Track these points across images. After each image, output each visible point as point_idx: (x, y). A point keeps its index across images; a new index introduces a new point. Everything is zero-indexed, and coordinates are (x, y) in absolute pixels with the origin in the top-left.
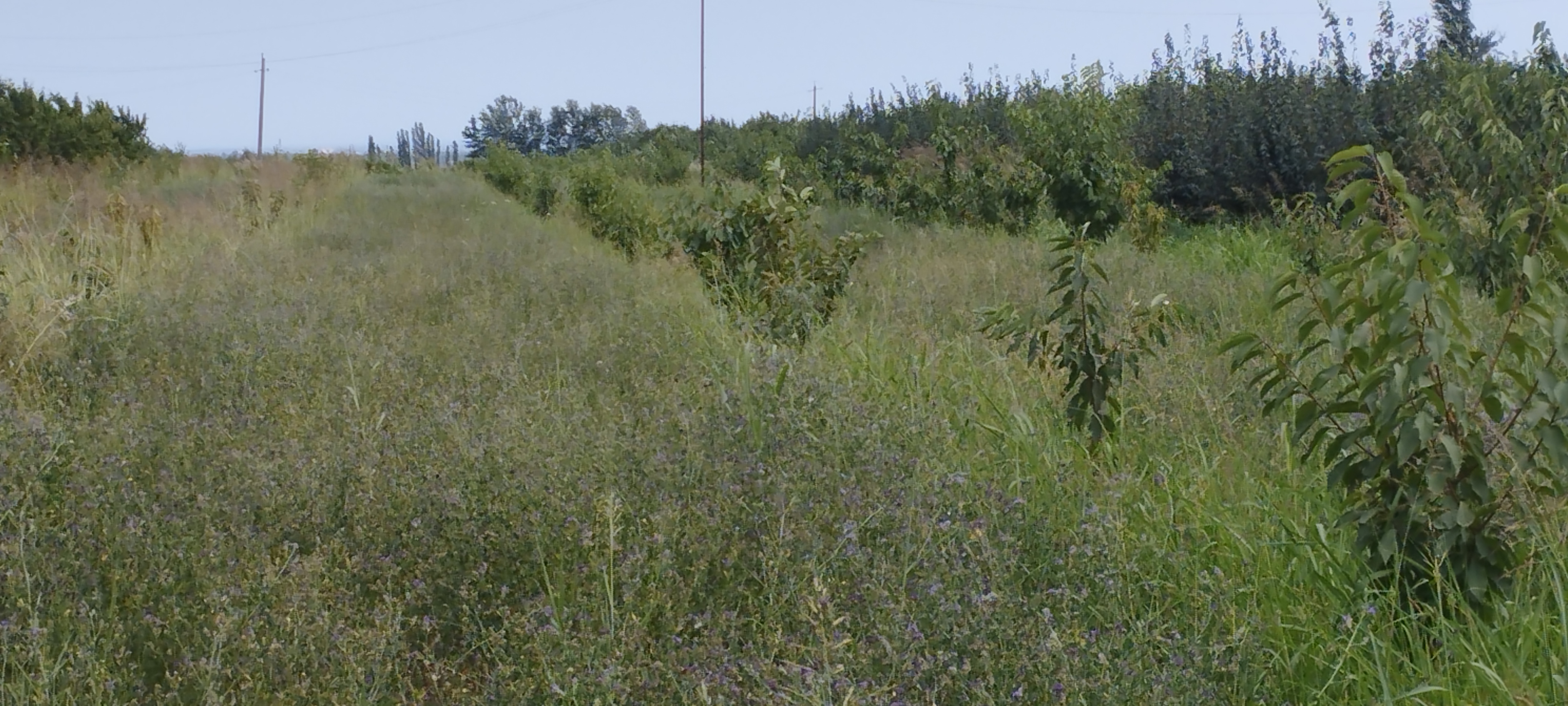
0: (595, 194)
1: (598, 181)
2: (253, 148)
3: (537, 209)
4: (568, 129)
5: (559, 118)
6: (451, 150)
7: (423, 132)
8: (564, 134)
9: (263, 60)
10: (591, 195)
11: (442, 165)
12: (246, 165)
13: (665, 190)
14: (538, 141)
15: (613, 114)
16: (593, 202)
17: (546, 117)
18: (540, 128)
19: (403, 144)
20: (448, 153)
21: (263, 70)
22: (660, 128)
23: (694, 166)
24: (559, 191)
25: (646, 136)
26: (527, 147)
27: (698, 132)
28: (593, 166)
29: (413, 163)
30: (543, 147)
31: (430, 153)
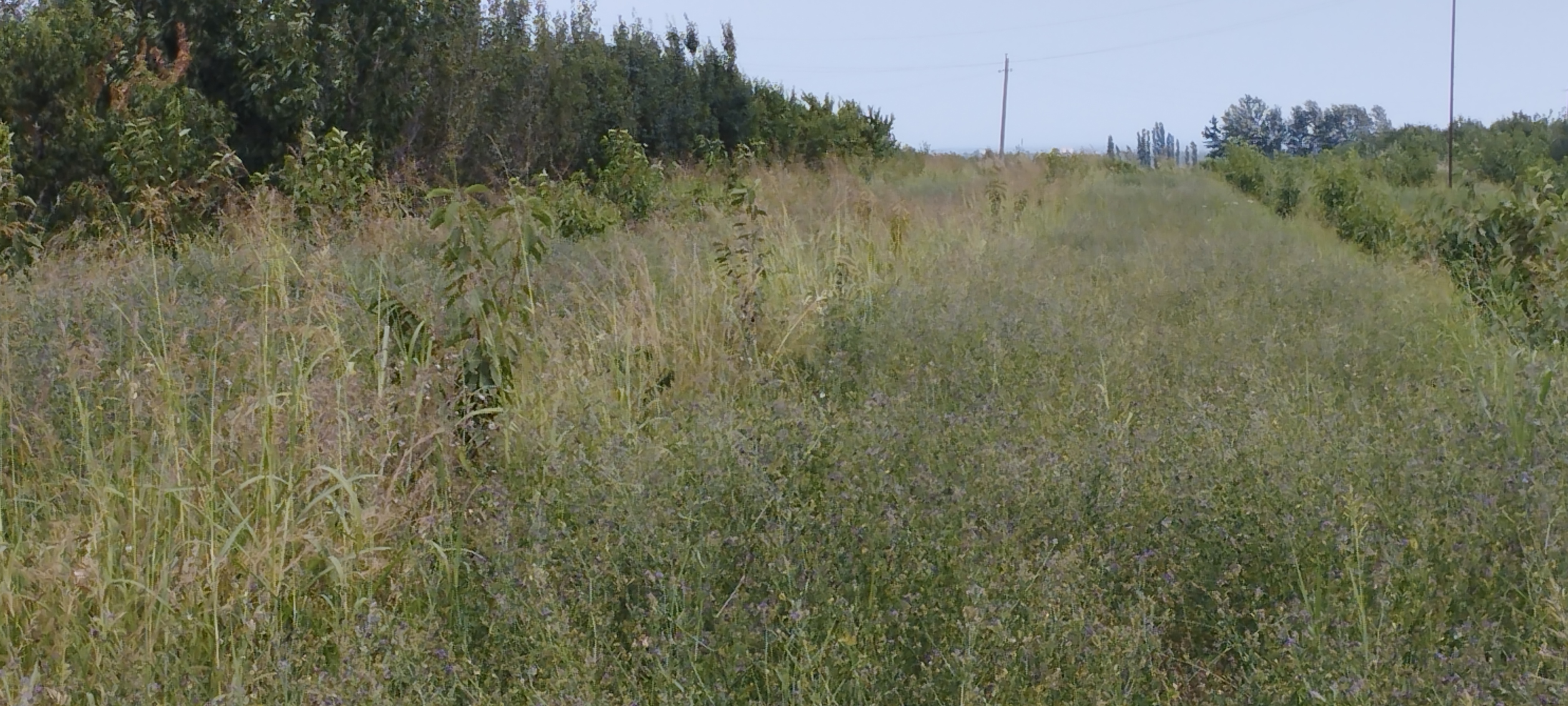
0: (1340, 195)
1: (1343, 182)
2: (996, 148)
3: (1279, 210)
4: (1310, 130)
5: (1301, 119)
6: (1190, 150)
7: (1162, 132)
8: (1306, 135)
9: (1007, 61)
10: (1336, 196)
11: (1182, 165)
12: (989, 164)
13: (1411, 192)
14: (1278, 142)
15: (1359, 114)
16: (1338, 203)
17: (1287, 116)
18: (1281, 128)
19: (1142, 144)
20: (1187, 153)
21: (1006, 71)
22: (1407, 127)
23: (1442, 168)
24: (1302, 193)
25: (1391, 136)
26: (1268, 148)
27: (1445, 132)
28: (1339, 169)
29: (1152, 163)
30: (1284, 147)
31: (1170, 154)
